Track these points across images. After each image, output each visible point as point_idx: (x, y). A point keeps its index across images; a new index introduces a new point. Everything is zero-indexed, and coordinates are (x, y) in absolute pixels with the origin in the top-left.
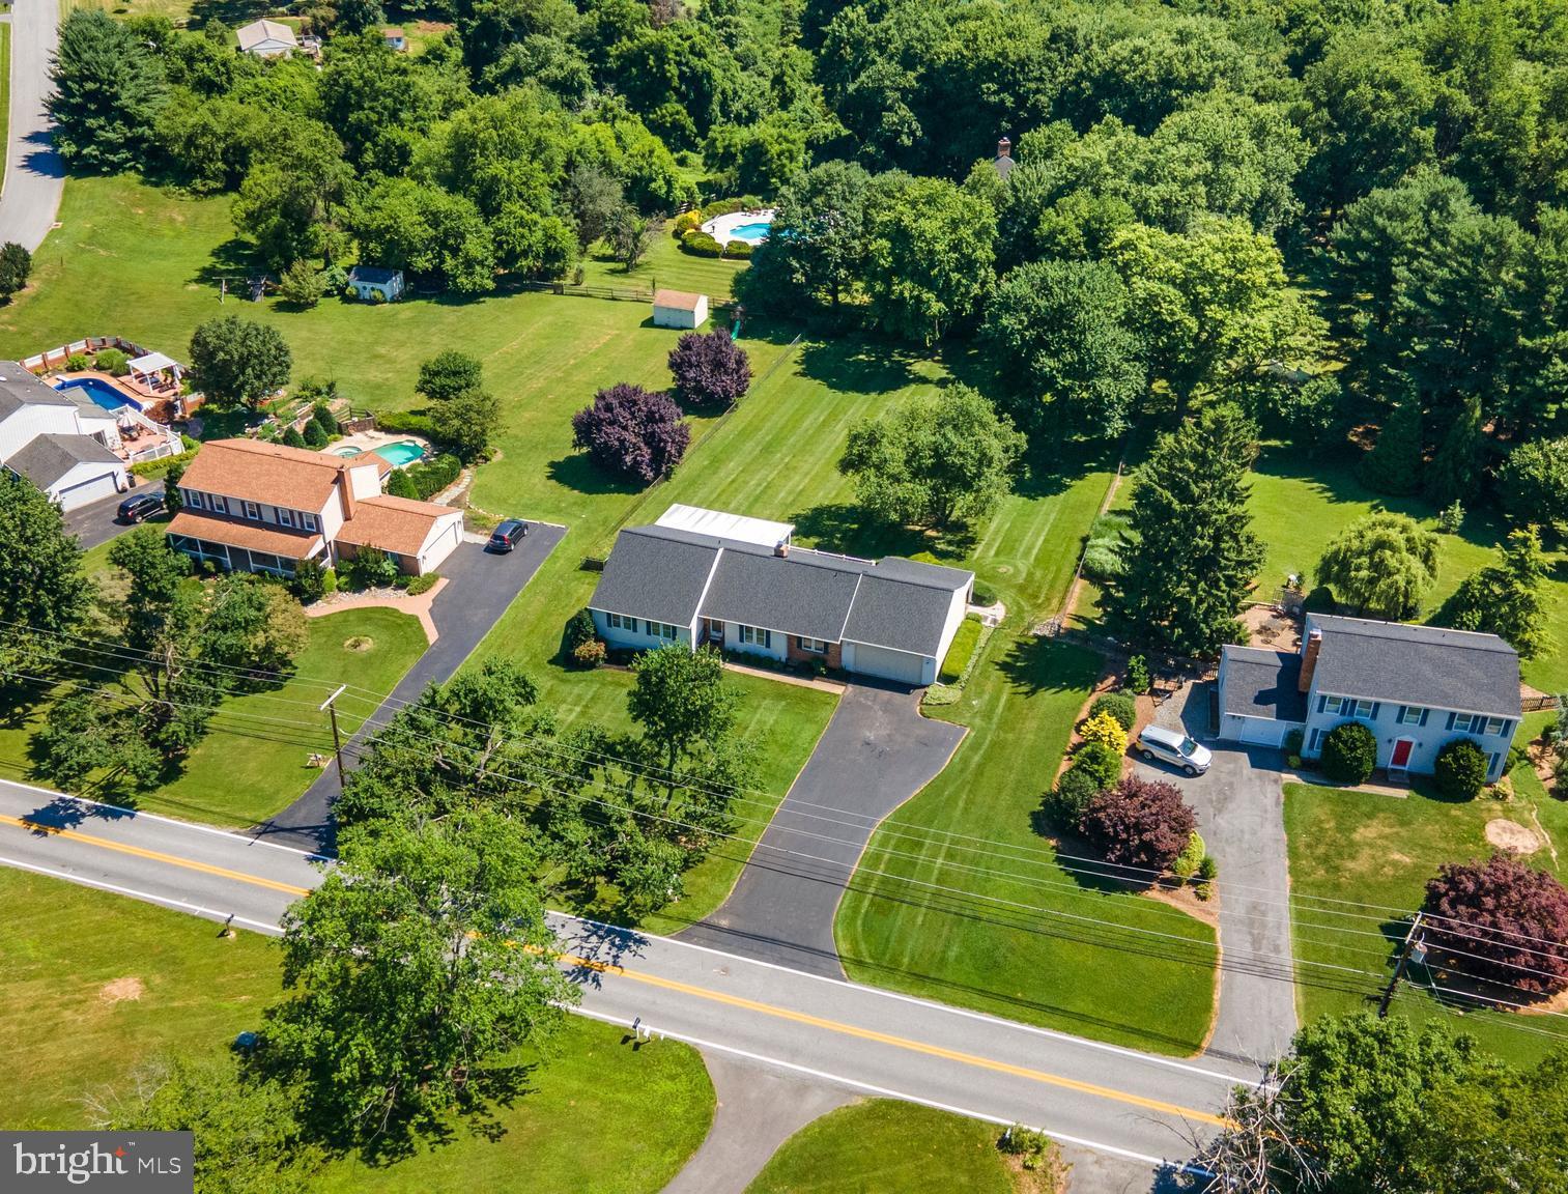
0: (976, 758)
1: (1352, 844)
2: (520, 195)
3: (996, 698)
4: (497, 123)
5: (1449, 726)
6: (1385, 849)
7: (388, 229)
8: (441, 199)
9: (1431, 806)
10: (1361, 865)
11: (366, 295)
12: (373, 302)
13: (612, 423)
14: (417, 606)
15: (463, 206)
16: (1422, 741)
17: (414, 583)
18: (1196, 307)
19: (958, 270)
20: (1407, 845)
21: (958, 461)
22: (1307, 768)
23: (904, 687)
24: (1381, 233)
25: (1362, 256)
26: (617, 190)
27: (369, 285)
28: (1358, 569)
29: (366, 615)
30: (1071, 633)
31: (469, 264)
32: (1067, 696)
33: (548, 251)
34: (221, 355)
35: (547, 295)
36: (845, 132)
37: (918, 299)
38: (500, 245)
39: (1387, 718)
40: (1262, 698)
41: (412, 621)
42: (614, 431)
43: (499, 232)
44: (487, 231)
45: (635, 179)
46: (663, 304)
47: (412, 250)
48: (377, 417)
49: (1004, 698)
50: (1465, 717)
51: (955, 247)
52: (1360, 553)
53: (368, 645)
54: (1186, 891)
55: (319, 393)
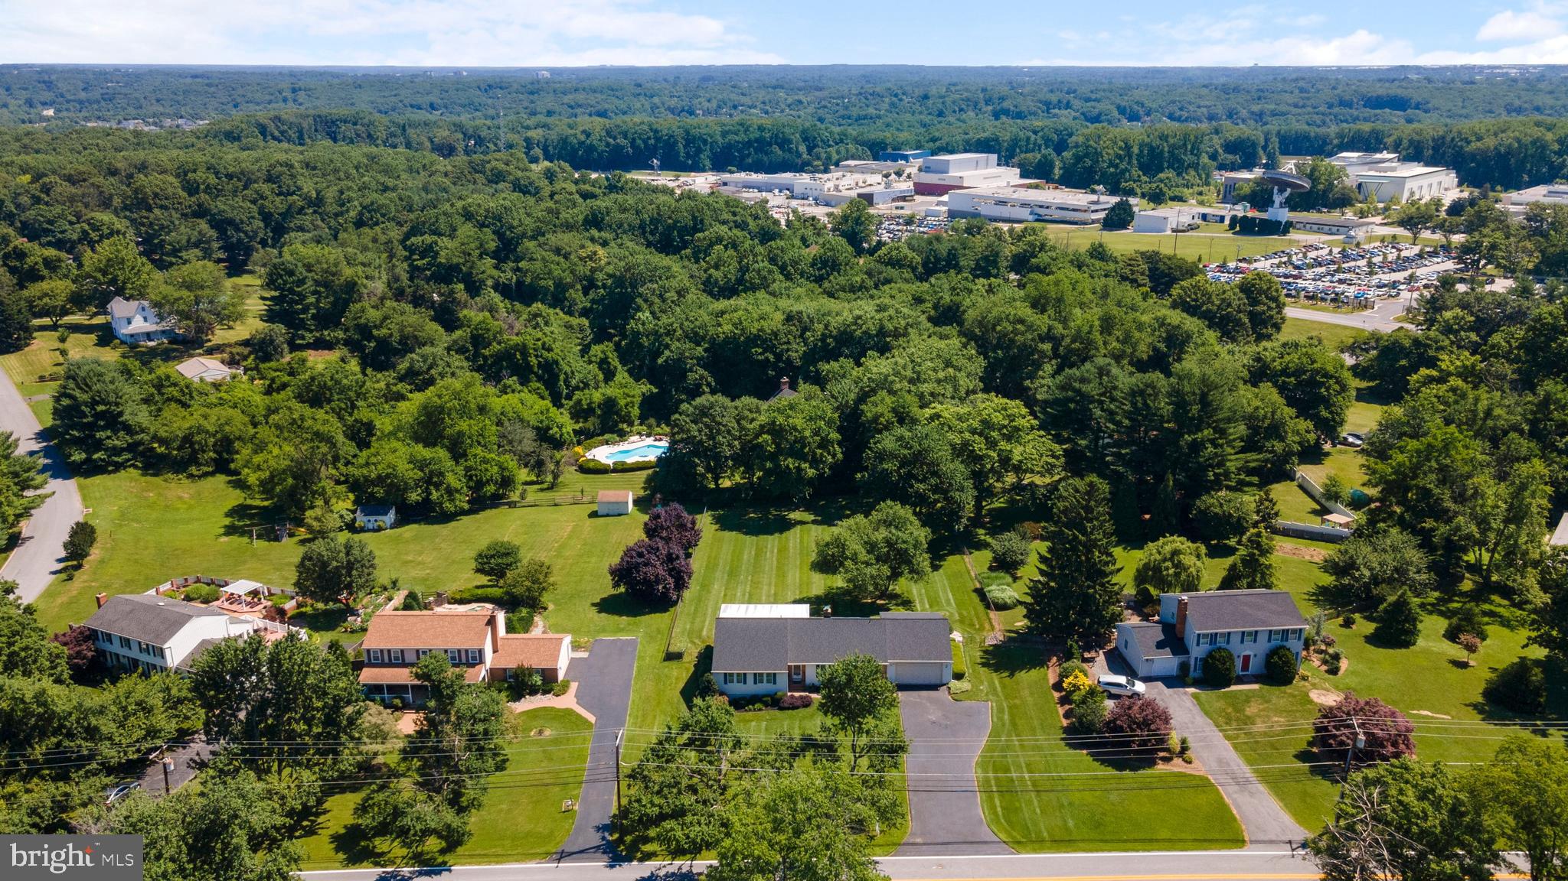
0: (1006, 717)
1: (1249, 717)
2: (479, 443)
3: (991, 684)
4: (456, 395)
5: (1269, 640)
6: (1268, 717)
7: (388, 476)
8: (422, 452)
9: (1275, 691)
10: (1259, 727)
11: (370, 526)
12: (379, 529)
13: (646, 565)
14: (567, 701)
15: (441, 453)
16: (1256, 651)
17: (557, 689)
18: (992, 444)
19: (819, 447)
20: (1279, 712)
21: (904, 546)
22: (1199, 682)
23: (934, 687)
24: (1078, 392)
25: (1072, 406)
26: (530, 434)
27: (372, 518)
28: (1167, 569)
29: (533, 714)
30: (1010, 638)
31: (450, 492)
32: (1034, 674)
33: (503, 477)
34: (335, 564)
35: (504, 509)
36: (655, 391)
37: (799, 469)
38: (470, 478)
39: (1235, 640)
40: (1160, 645)
41: (569, 712)
42: (649, 570)
43: (468, 469)
44: (460, 470)
45: (537, 429)
46: (605, 500)
47: (407, 488)
48: (449, 594)
49: (997, 682)
50: (1277, 632)
51: (816, 433)
52: (1165, 560)
53: (547, 732)
54: (1177, 761)
55: (385, 589)
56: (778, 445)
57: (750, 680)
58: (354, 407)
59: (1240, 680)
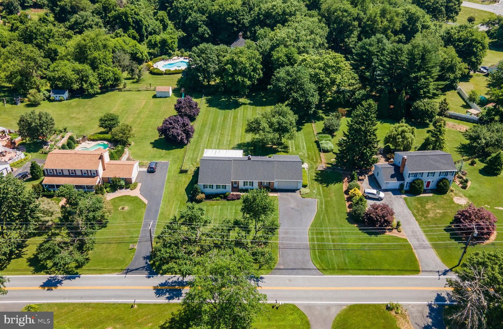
0: (324, 207)
1: (426, 210)
2: (104, 62)
3: (319, 189)
4: (92, 40)
5: (440, 175)
6: (435, 210)
7: (63, 77)
8: (79, 66)
9: (439, 197)
10: (431, 215)
11: (57, 99)
12: (60, 101)
13: (173, 128)
14: (136, 193)
15: (87, 67)
16: (433, 180)
17: (131, 186)
18: (328, 74)
19: (253, 71)
20: (440, 207)
21: (285, 125)
22: (407, 193)
23: (294, 191)
24: (368, 50)
25: (364, 57)
26: (128, 57)
27: (58, 96)
28: (399, 139)
29: (121, 199)
30: (328, 168)
31: (92, 85)
32: (337, 185)
33: (115, 78)
34: (34, 124)
35: (116, 92)
36: (185, 35)
37: (243, 81)
38: (100, 78)
39: (425, 176)
40: (392, 176)
41: (136, 198)
42: (175, 130)
43: (99, 74)
44: (95, 74)
45: (132, 54)
46: (159, 90)
47: (72, 83)
48: (88, 137)
49: (321, 189)
50: (443, 172)
51: (251, 65)
52: (398, 134)
53: (127, 208)
54: (395, 231)
55: (61, 132)
56: (234, 70)
57: (215, 187)
58: (48, 41)
59: (425, 192)
